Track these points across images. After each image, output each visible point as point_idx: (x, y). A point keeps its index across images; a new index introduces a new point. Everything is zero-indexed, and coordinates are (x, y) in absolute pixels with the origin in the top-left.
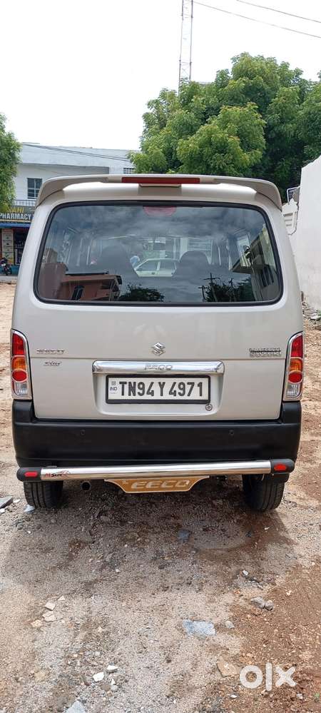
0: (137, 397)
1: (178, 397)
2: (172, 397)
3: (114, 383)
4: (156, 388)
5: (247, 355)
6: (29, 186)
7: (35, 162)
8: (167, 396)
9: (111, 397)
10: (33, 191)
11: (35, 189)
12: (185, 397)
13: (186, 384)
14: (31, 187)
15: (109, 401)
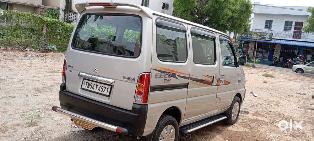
0: (89, 89)
1: (100, 92)
2: (98, 91)
3: (85, 82)
4: (95, 87)
5: (122, 79)
6: (266, 24)
7: (270, 13)
8: (97, 91)
9: (83, 87)
10: (267, 26)
11: (269, 25)
12: (102, 93)
13: (104, 87)
14: (267, 24)
15: (82, 88)
